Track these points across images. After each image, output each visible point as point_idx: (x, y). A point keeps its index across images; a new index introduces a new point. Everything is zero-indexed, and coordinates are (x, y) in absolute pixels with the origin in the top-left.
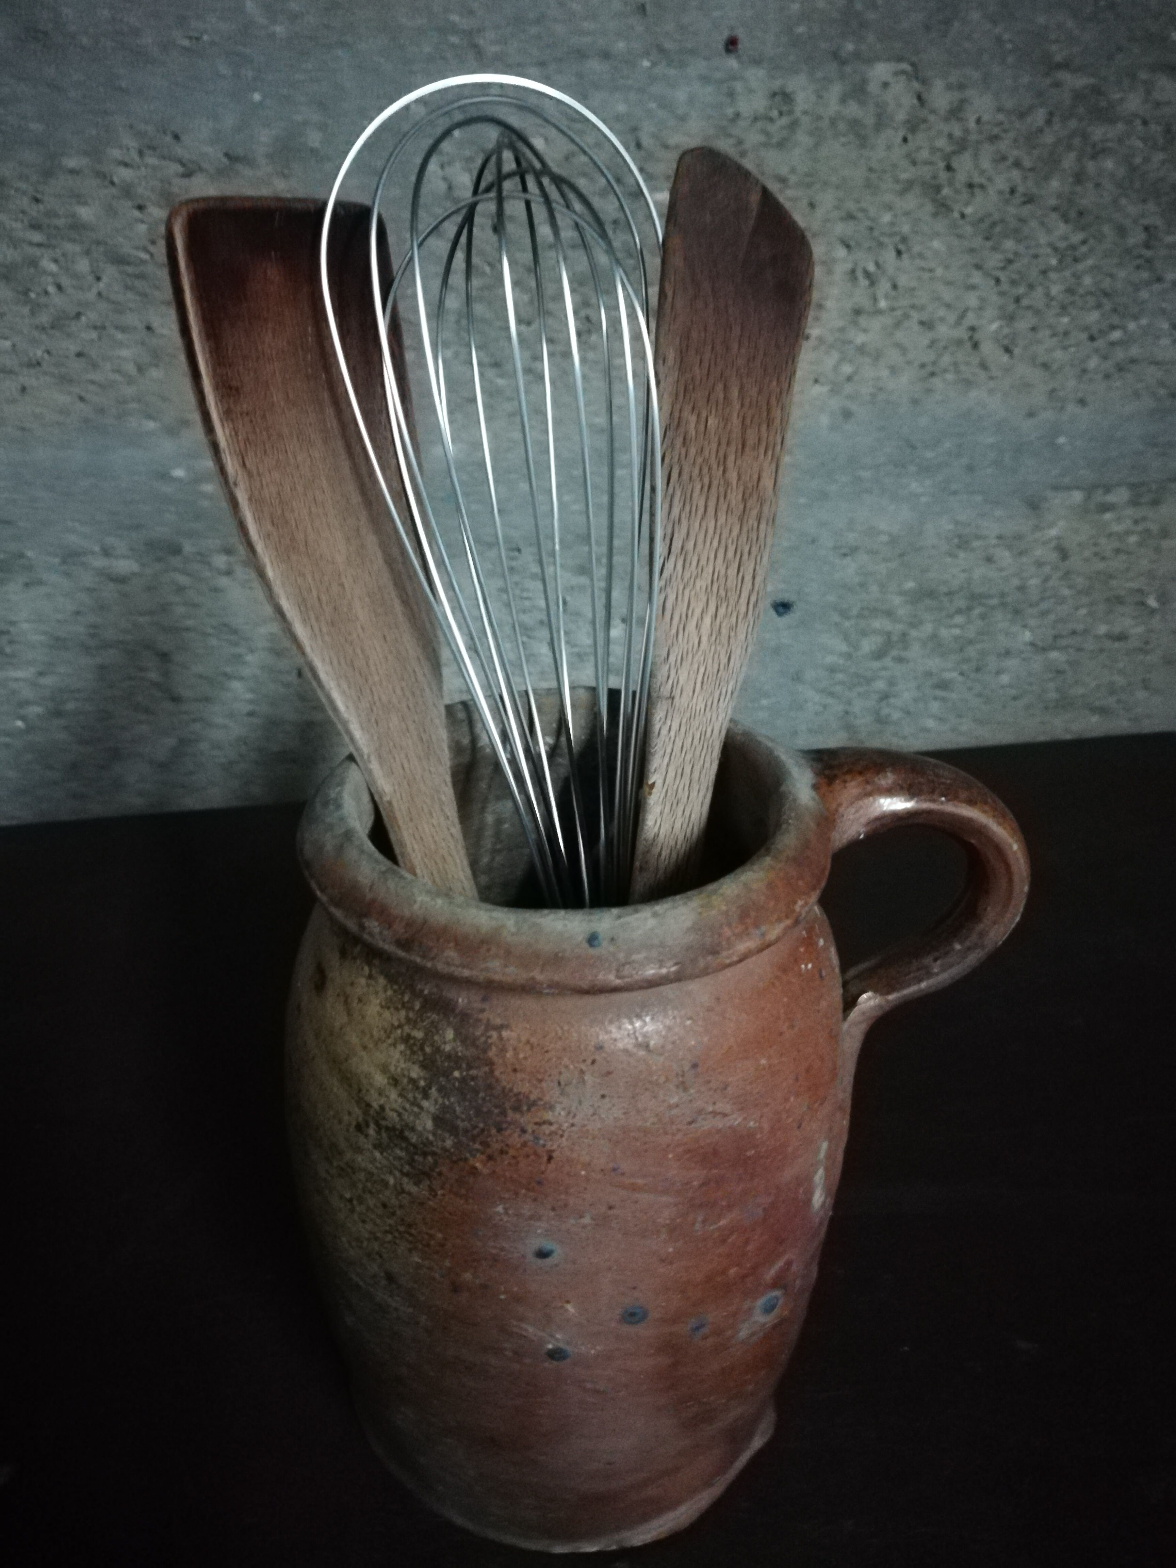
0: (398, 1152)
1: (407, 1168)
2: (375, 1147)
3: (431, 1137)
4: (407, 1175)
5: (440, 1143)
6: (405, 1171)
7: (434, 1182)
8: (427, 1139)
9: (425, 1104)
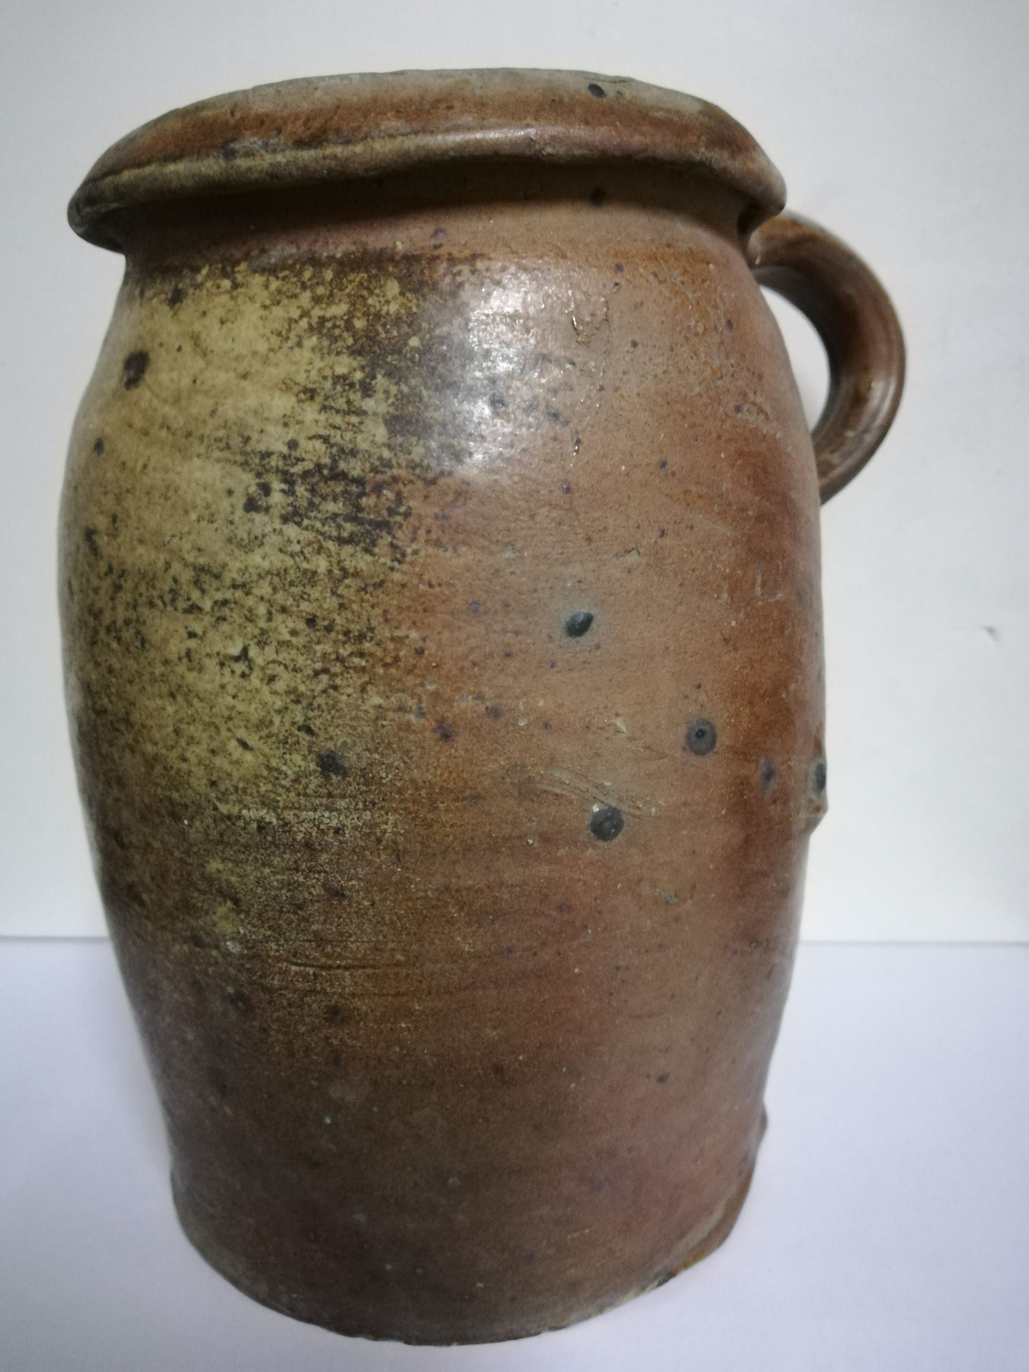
0: (331, 507)
1: (349, 527)
2: (285, 519)
3: (386, 454)
4: (350, 540)
5: (403, 459)
6: (345, 534)
7: (399, 534)
8: (380, 458)
9: (368, 404)
